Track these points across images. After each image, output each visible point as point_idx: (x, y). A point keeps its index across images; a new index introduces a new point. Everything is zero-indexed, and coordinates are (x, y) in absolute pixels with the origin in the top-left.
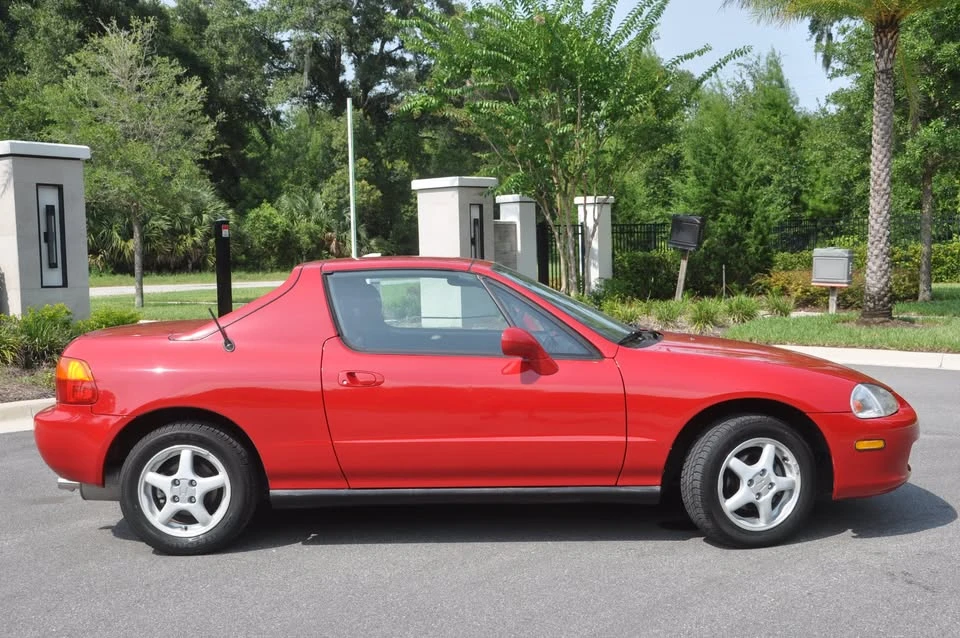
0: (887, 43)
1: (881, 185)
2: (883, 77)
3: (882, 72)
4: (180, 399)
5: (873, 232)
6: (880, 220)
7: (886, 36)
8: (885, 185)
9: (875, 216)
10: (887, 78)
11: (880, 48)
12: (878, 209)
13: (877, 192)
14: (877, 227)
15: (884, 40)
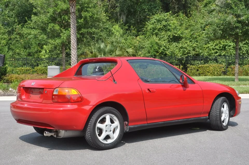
0: (74, 4)
1: (75, 47)
2: (73, 14)
3: (73, 12)
4: (104, 100)
5: (73, 61)
6: (75, 57)
7: (73, 2)
8: (76, 47)
9: (73, 56)
10: (74, 15)
11: (72, 5)
12: (74, 54)
13: (74, 48)
14: (74, 59)
15: (73, 3)
